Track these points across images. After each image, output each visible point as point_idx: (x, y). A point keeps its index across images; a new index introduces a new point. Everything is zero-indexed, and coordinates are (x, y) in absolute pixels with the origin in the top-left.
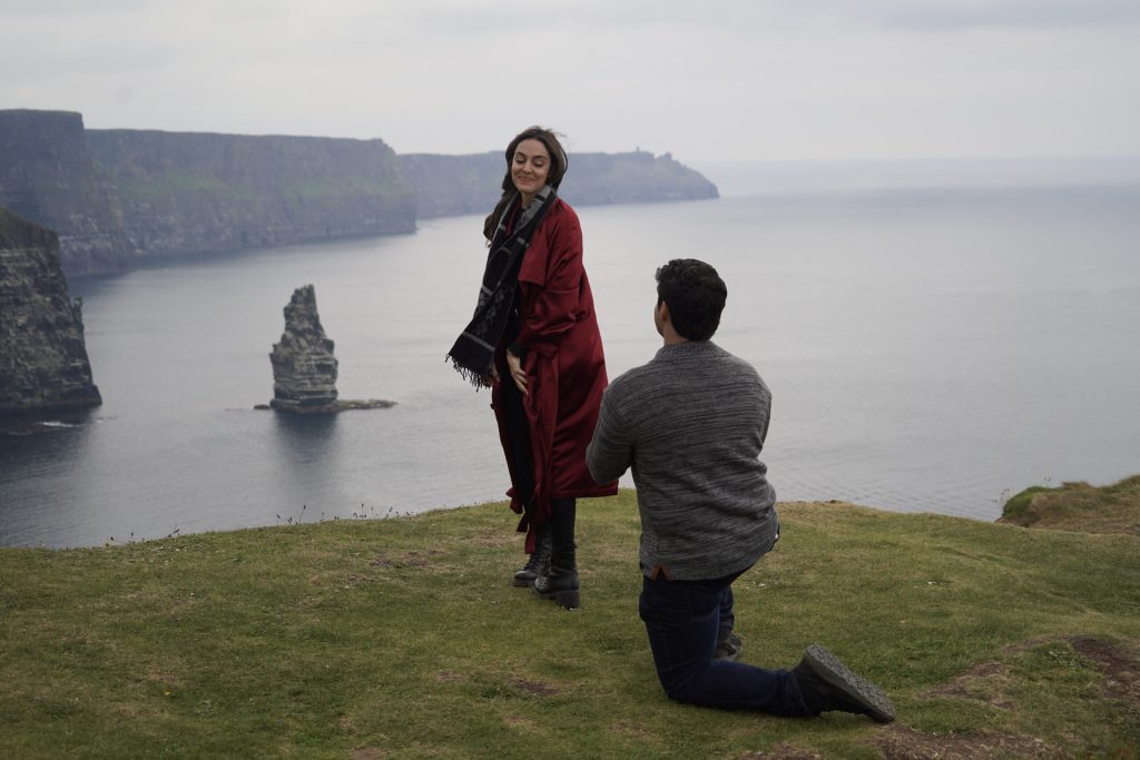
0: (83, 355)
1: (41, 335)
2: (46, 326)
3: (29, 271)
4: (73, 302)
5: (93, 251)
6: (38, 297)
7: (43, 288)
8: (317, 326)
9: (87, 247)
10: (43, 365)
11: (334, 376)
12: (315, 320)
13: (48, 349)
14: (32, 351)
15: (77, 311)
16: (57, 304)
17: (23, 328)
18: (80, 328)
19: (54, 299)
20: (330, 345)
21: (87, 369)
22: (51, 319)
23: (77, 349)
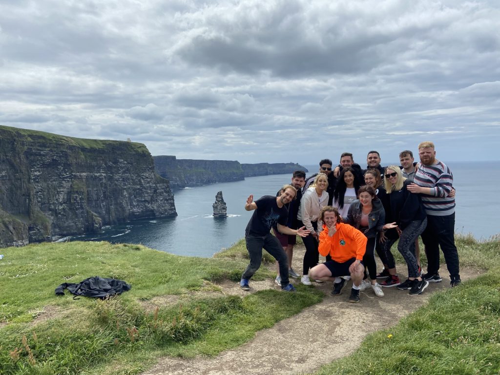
0: (174, 206)
1: (166, 202)
2: (167, 200)
3: (163, 189)
4: (172, 195)
5: (177, 184)
6: (165, 194)
7: (166, 192)
8: (222, 200)
9: (176, 184)
10: (166, 208)
11: (226, 210)
12: (222, 198)
13: (167, 205)
14: (164, 205)
15: (173, 196)
16: (169, 195)
17: (162, 200)
18: (174, 200)
19: (168, 195)
20: (225, 204)
21: (175, 209)
22: (167, 198)
23: (173, 204)
